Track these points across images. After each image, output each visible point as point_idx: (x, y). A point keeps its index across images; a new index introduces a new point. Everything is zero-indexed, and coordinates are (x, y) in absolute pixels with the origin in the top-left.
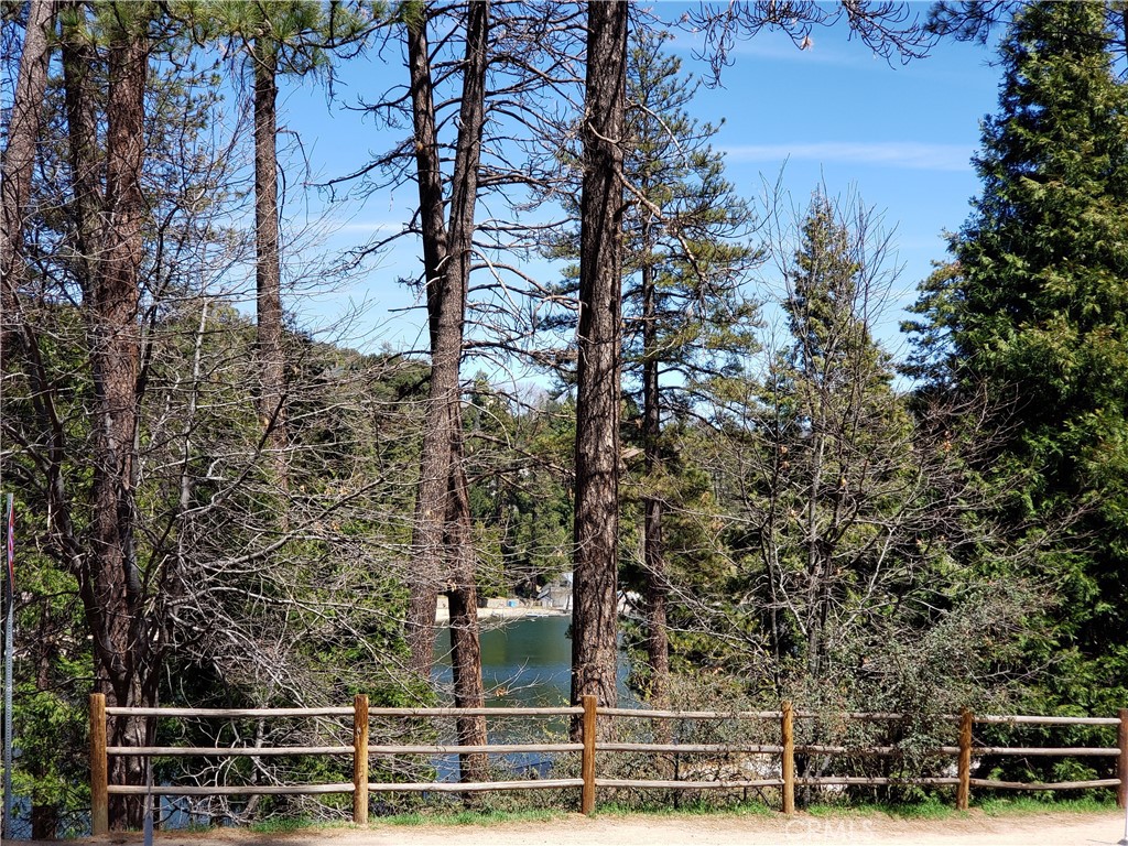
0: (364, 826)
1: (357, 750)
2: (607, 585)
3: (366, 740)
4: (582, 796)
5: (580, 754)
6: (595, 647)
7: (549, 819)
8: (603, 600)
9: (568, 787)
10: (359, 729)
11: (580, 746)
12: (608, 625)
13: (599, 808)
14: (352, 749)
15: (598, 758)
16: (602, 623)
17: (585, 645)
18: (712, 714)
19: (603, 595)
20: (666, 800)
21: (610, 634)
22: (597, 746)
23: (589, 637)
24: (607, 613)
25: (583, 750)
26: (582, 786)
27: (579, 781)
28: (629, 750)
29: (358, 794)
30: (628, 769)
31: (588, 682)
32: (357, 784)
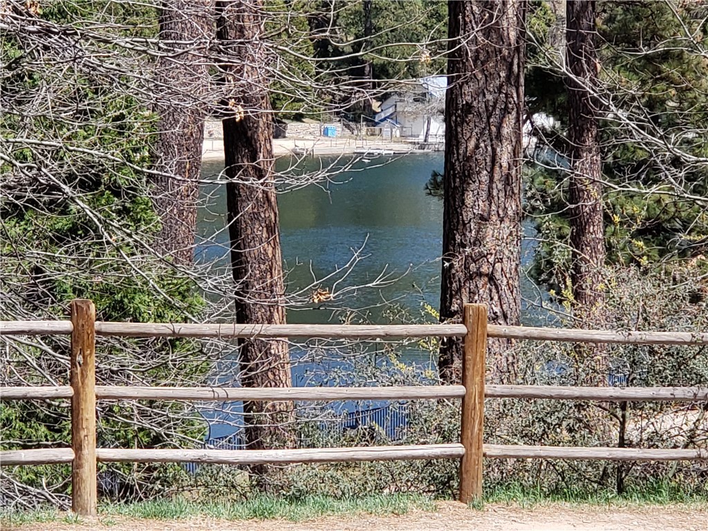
0: (91, 519)
1: (77, 392)
2: (506, 111)
3: (91, 375)
4: (460, 473)
5: (458, 403)
6: (484, 219)
7: (404, 511)
8: (499, 136)
9: (437, 457)
10: (79, 358)
11: (459, 389)
12: (507, 180)
13: (490, 491)
14: (68, 390)
15: (489, 409)
16: (497, 177)
17: (467, 215)
18: (686, 336)
19: (499, 128)
20: (602, 480)
21: (510, 195)
22: (488, 389)
23: (474, 202)
24: (505, 158)
25: (463, 397)
26: (461, 457)
27: (456, 448)
28: (541, 397)
29: (79, 466)
30: (538, 429)
31: (471, 278)
32: (78, 448)
